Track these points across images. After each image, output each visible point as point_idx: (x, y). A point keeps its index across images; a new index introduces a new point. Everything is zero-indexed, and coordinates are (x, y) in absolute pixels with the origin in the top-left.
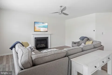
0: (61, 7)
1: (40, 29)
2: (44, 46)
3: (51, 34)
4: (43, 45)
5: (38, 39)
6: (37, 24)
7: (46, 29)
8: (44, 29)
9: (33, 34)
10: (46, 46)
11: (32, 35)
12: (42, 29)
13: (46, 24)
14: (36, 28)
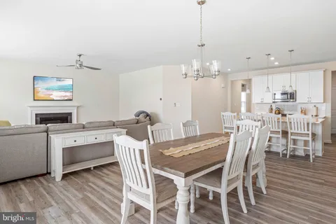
0: (80, 56)
3: (78, 107)
5: (44, 116)
6: (40, 82)
7: (68, 94)
8: (63, 94)
9: (30, 106)
11: (29, 109)
12: (56, 95)
13: (69, 82)
14: (38, 92)
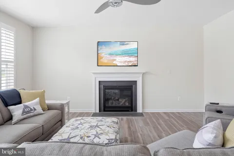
1: (115, 60)
2: (127, 104)
3: (144, 74)
4: (123, 102)
9: (94, 73)
10: (130, 105)
11: (93, 76)
12: (119, 60)
14: (102, 58)
